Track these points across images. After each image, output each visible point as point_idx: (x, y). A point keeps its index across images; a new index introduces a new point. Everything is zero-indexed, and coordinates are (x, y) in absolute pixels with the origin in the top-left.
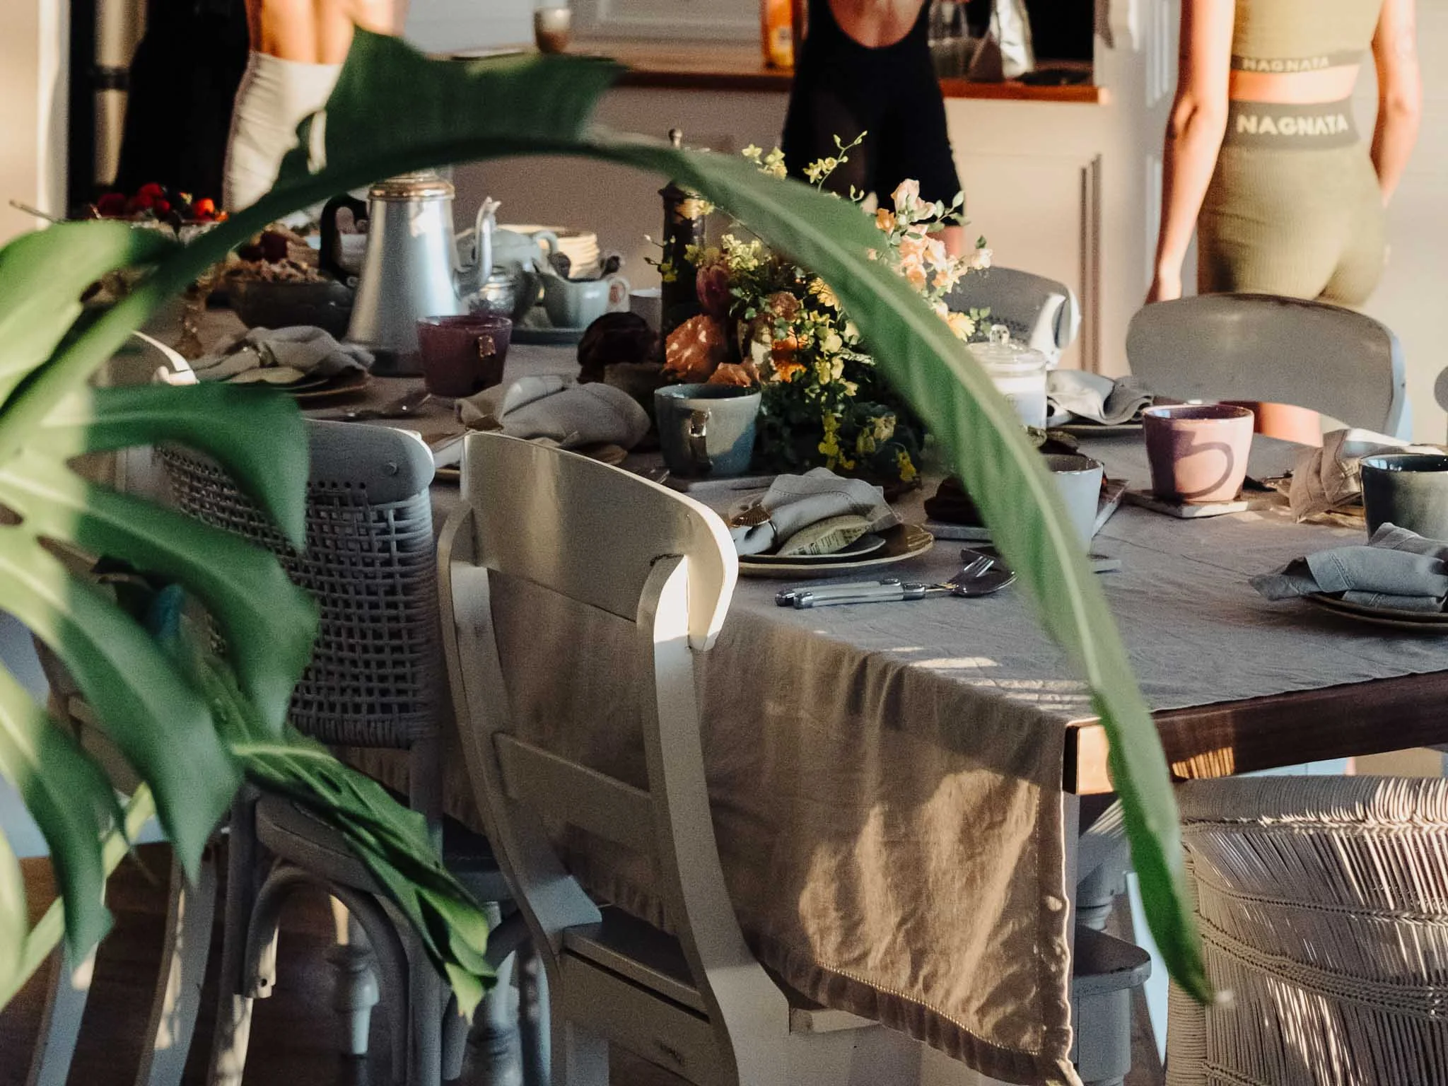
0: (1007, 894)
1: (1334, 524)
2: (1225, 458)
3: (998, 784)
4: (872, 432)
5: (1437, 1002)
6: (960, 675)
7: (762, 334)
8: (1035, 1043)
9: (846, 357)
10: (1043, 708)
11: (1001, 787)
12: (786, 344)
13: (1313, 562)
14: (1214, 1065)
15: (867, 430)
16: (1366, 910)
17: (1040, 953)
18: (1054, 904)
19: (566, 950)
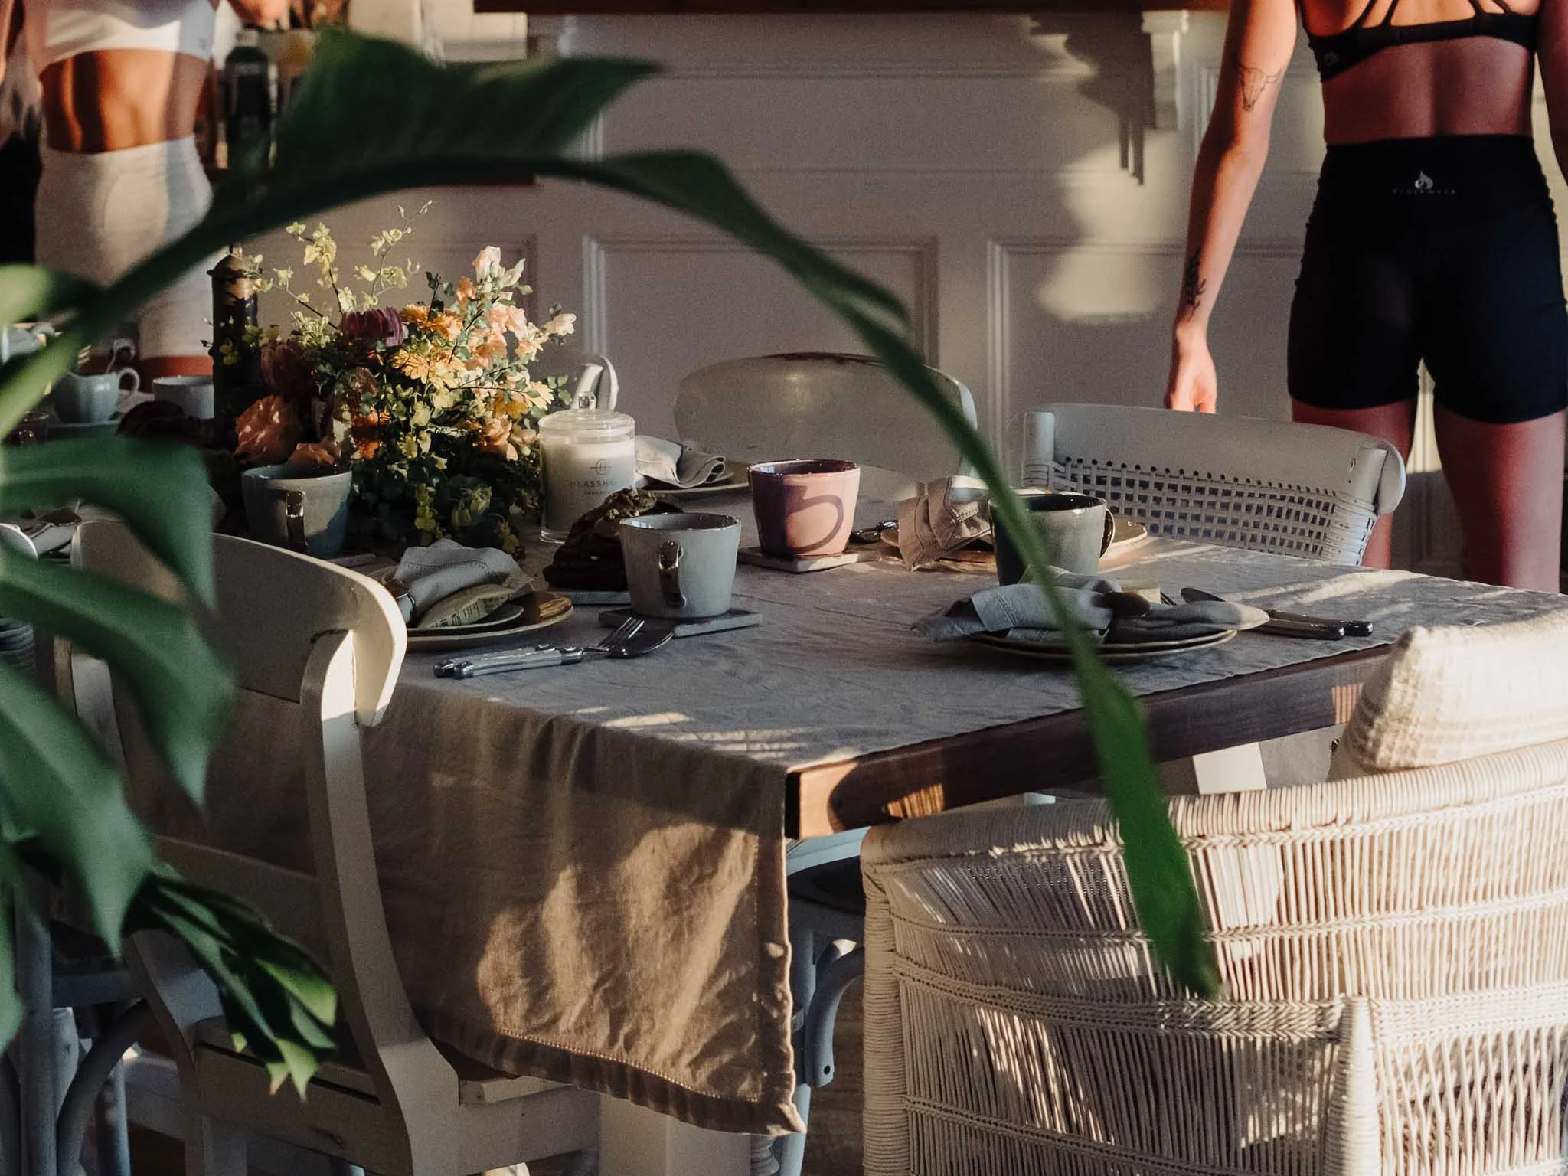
0: (722, 945)
1: (948, 570)
2: (835, 509)
3: (709, 836)
4: (467, 505)
5: (1167, 1016)
6: (658, 731)
7: (342, 411)
8: (754, 1089)
9: (433, 430)
10: (757, 757)
11: (713, 839)
12: (366, 422)
13: (978, 601)
14: (916, 1100)
15: (462, 503)
16: (1095, 932)
17: (759, 1000)
18: (775, 950)
19: (202, 1044)
